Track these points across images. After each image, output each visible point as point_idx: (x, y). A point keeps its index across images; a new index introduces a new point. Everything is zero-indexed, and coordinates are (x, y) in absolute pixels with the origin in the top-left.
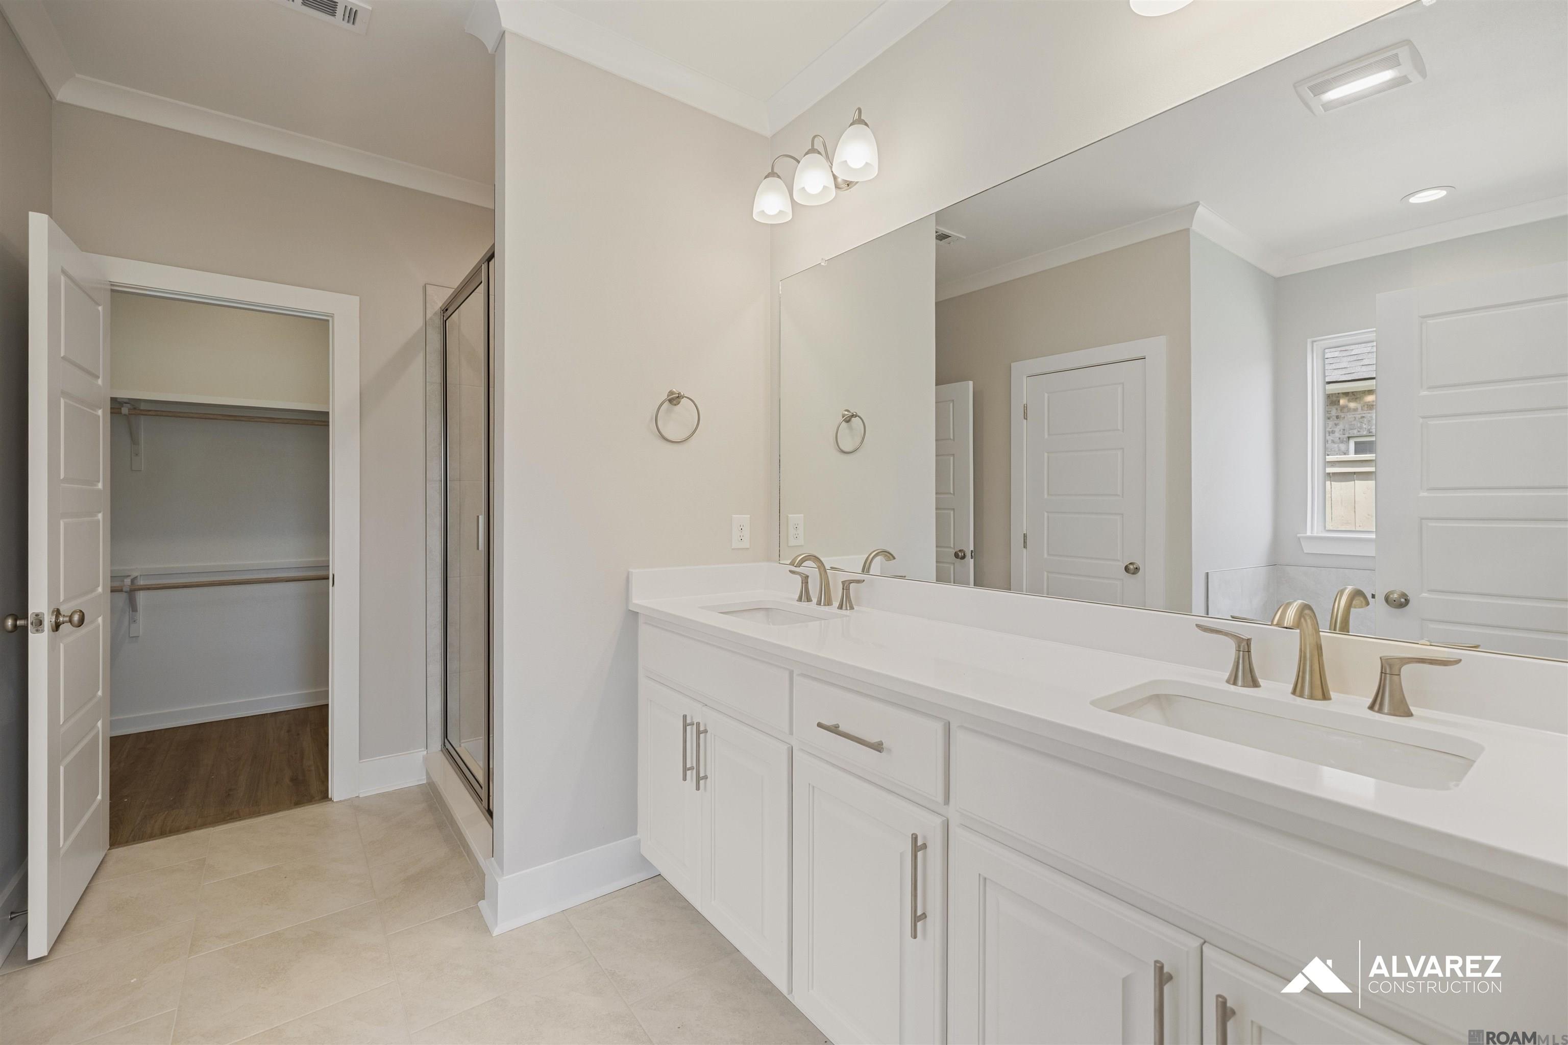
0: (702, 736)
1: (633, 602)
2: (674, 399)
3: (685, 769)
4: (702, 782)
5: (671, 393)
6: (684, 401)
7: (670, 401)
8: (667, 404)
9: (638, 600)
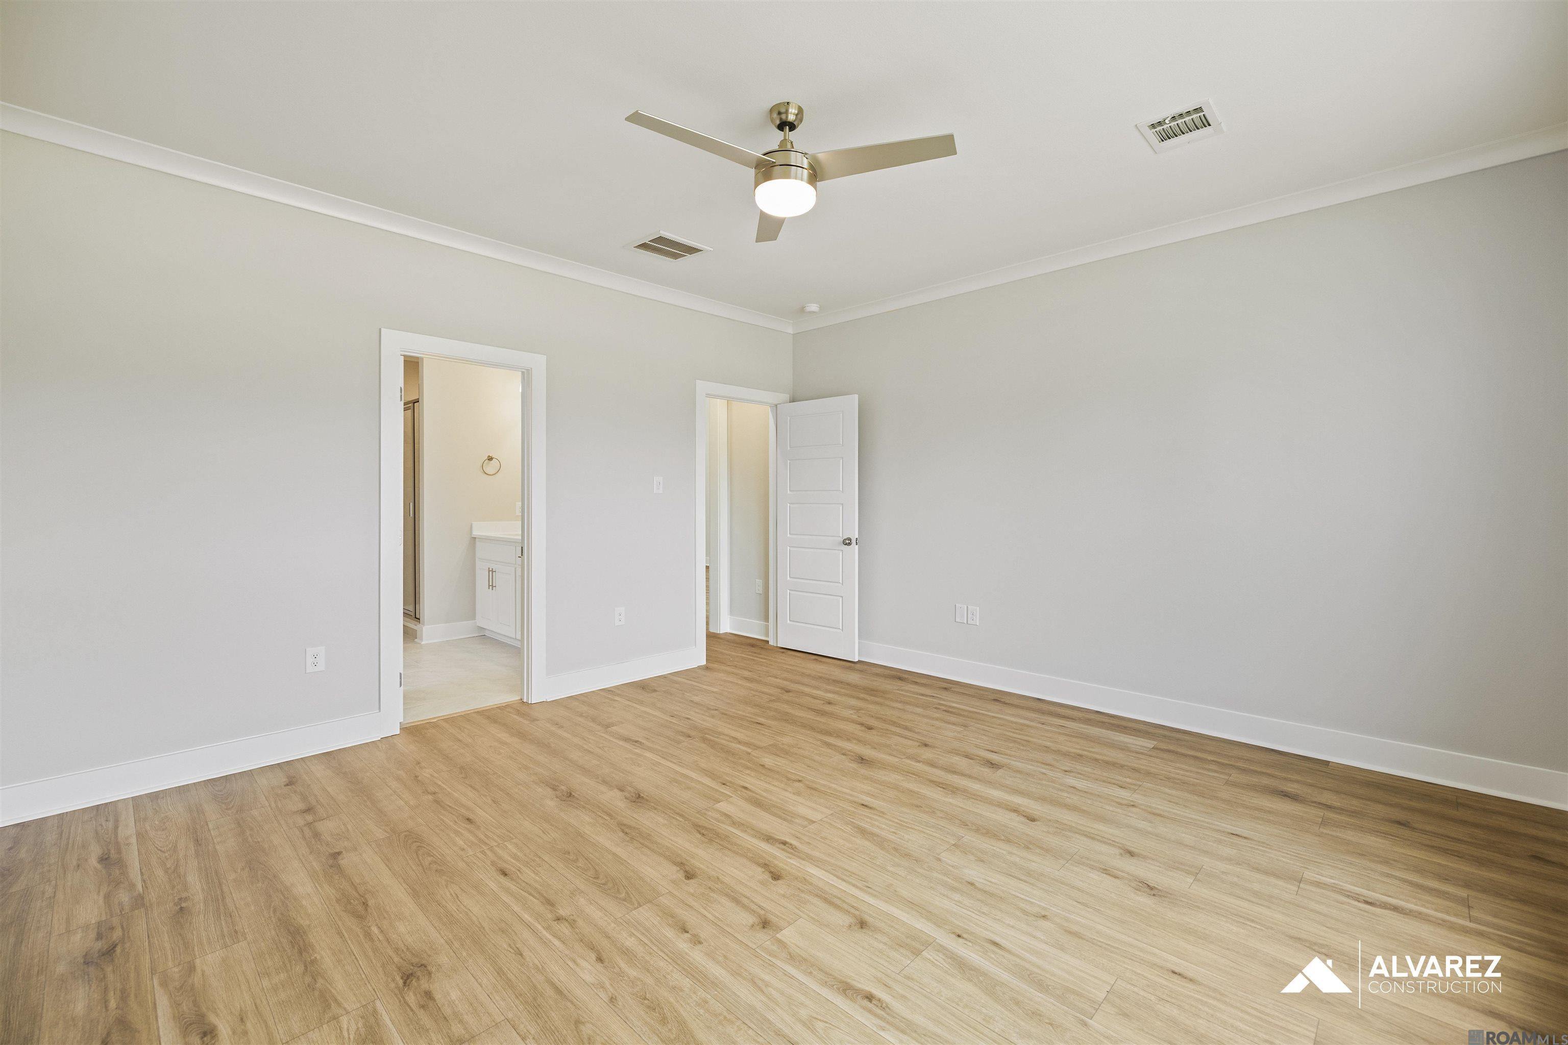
0: (494, 573)
1: (474, 533)
2: (490, 459)
3: (489, 586)
4: (494, 588)
5: (489, 456)
6: (494, 459)
7: (488, 459)
8: (487, 461)
9: (475, 533)
